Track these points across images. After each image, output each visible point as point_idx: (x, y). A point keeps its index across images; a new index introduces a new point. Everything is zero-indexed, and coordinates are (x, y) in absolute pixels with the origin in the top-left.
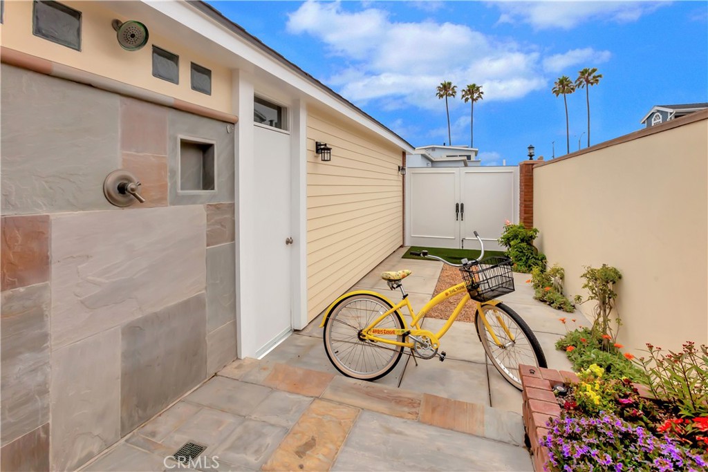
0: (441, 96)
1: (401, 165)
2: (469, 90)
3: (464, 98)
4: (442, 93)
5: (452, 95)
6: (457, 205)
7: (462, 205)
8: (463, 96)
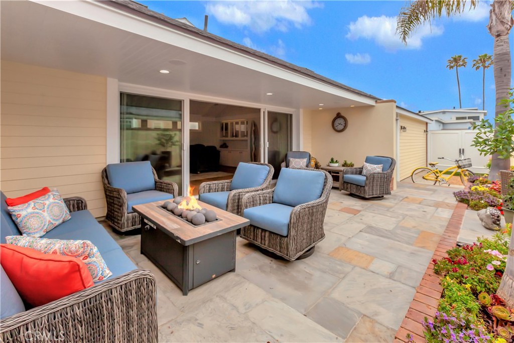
0: (452, 67)
1: (425, 130)
2: (481, 60)
3: (475, 67)
4: (452, 65)
5: (462, 65)
6: (460, 150)
7: (463, 150)
8: (474, 65)
